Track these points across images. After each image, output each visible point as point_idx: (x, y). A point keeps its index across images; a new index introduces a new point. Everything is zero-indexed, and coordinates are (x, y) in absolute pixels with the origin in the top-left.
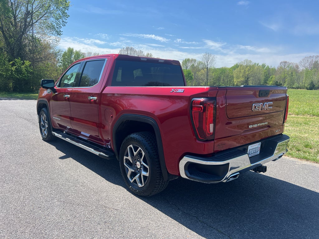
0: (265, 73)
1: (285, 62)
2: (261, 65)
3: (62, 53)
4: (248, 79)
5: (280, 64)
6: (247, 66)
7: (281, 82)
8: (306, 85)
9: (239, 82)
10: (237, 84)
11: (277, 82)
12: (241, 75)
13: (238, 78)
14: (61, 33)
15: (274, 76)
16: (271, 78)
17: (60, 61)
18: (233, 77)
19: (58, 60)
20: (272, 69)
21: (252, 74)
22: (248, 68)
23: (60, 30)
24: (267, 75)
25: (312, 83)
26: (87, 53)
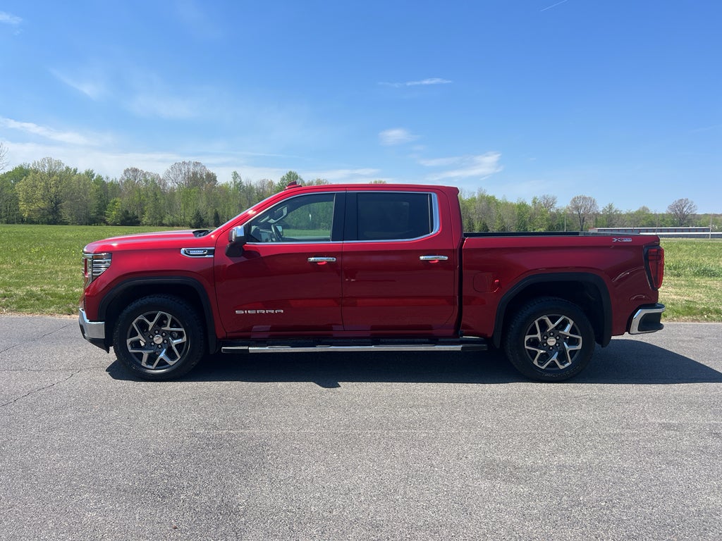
0: (97, 191)
1: (135, 170)
2: (83, 172)
4: (57, 203)
5: (125, 173)
6: (51, 174)
7: (136, 213)
8: (188, 219)
9: (34, 211)
10: (29, 214)
11: (127, 212)
12: (39, 193)
13: (28, 200)
15: (118, 199)
16: (114, 204)
18: (15, 199)
20: (112, 183)
21: (68, 193)
22: (55, 177)
24: (101, 196)
25: (198, 214)
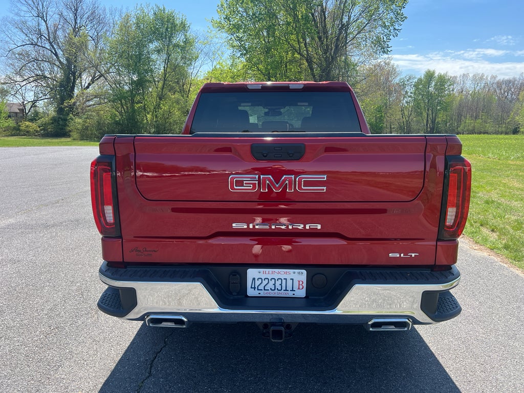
3: (414, 80)
14: (389, 49)
17: (409, 94)
19: (407, 92)
23: (388, 45)
26: (460, 76)
